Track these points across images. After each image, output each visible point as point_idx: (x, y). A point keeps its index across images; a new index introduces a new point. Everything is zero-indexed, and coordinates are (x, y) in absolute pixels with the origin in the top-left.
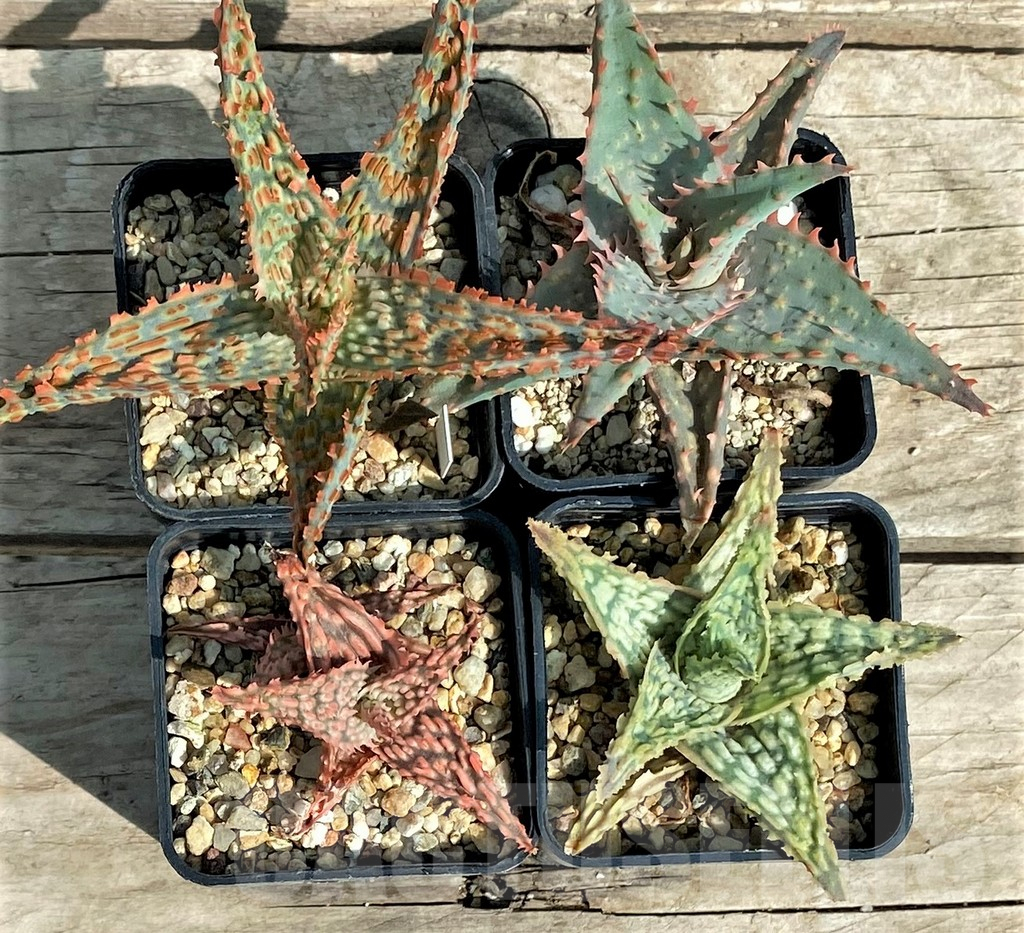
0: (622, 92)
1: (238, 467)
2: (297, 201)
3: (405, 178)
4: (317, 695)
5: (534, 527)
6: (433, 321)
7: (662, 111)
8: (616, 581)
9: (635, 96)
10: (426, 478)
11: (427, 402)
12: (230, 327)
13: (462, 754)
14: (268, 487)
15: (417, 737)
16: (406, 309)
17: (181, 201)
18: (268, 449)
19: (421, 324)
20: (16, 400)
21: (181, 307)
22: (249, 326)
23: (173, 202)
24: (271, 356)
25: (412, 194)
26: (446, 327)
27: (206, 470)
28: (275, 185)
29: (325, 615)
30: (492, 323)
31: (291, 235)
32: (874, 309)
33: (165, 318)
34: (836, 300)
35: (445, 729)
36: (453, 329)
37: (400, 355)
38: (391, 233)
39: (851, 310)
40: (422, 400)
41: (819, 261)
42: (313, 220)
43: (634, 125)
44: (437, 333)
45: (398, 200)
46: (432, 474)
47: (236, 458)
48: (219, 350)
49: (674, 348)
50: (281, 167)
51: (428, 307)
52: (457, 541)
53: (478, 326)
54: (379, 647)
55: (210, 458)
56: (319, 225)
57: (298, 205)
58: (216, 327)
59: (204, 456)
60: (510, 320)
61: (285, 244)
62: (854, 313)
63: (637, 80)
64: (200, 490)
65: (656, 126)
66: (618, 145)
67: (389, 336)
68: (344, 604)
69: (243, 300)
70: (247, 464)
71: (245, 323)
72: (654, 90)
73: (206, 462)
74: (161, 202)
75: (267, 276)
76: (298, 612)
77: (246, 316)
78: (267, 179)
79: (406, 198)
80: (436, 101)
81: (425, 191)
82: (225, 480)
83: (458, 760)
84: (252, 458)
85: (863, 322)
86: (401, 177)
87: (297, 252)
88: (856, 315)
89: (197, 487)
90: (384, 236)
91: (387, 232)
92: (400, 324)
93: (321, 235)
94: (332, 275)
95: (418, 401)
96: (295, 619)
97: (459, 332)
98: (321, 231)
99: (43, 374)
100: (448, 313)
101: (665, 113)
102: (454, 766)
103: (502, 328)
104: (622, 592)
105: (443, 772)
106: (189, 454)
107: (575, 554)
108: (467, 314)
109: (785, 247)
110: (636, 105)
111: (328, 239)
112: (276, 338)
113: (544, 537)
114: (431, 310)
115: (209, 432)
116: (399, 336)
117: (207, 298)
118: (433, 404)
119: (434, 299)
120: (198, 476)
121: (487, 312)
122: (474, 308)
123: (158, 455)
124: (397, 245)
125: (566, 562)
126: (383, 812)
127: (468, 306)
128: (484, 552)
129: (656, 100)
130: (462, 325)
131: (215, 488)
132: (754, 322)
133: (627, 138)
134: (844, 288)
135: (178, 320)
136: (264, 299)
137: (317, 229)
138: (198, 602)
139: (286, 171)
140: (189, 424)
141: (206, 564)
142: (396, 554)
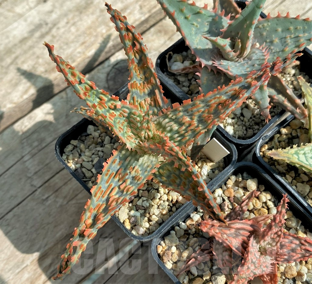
0: (183, 18)
1: (156, 206)
2: (121, 111)
3: (144, 83)
4: (252, 262)
5: (270, 154)
6: (191, 116)
7: (198, 15)
8: (302, 152)
9: (187, 16)
10: (211, 166)
11: (199, 143)
12: (127, 166)
13: (303, 242)
14: (169, 205)
15: (284, 247)
16: (178, 119)
17: (75, 143)
18: (160, 194)
19: (188, 119)
20: (80, 243)
21: (108, 171)
22: (132, 161)
23: (73, 145)
24: (146, 165)
25: (150, 86)
26: (198, 114)
27: (148, 215)
28: (112, 111)
29: (228, 232)
30: (213, 102)
31: (126, 123)
32: (306, 22)
33: (106, 178)
34: (292, 28)
35: (291, 238)
36: (200, 113)
37: (190, 133)
38: (152, 102)
39: (299, 27)
40: (197, 144)
41: (277, 22)
42: (130, 113)
43: (193, 24)
44: (196, 118)
45: (146, 91)
46: (211, 164)
47: (153, 204)
48: (130, 175)
49: (280, 65)
50: (110, 104)
51: (186, 113)
52: (233, 178)
53: (208, 106)
54: (251, 229)
55: (146, 210)
56: (133, 114)
57: (123, 112)
58: (123, 169)
59: (143, 211)
60: (218, 96)
61: (126, 128)
62: (300, 27)
63: (185, 11)
64: (151, 223)
65: (199, 20)
66: (193, 33)
67: (180, 130)
68: (231, 224)
69: (124, 155)
70: (158, 203)
71: (130, 161)
72: (192, 10)
73: (145, 212)
74: (70, 147)
75: (128, 141)
76: (220, 238)
77: (129, 159)
78: (108, 111)
79: (149, 89)
80: (137, 55)
81: (154, 82)
82: (156, 213)
83: (303, 244)
84: (158, 200)
85: (305, 28)
86: (143, 84)
87: (131, 127)
88: (301, 28)
89: (148, 222)
90: (150, 105)
91: (151, 103)
92: (181, 124)
93: (135, 116)
94: (149, 125)
95: (196, 145)
96: (220, 241)
97: (203, 112)
98: (134, 115)
99: (82, 227)
100: (195, 109)
101: (200, 14)
102: (303, 247)
103: (217, 101)
104: (306, 154)
105: (301, 252)
106: (138, 214)
107: (287, 153)
108: (202, 105)
109: (263, 26)
110: (190, 18)
111: (138, 116)
112: (143, 158)
113: (275, 154)
114: (188, 113)
115: (139, 203)
116: (184, 128)
117: (114, 162)
118: (201, 142)
119: (186, 109)
120: (146, 219)
121: (209, 99)
122: (203, 101)
123: (130, 222)
124: (157, 104)
125: (287, 157)
126: (289, 279)
127: (200, 102)
128: (245, 175)
129: (194, 13)
130: (203, 110)
131: (155, 218)
132: (273, 51)
133: (194, 29)
134: (291, 23)
135: (110, 176)
136: (131, 149)
137: (133, 115)
138: (175, 258)
139: (112, 104)
140: (130, 205)
141: (168, 244)
142: (220, 195)
